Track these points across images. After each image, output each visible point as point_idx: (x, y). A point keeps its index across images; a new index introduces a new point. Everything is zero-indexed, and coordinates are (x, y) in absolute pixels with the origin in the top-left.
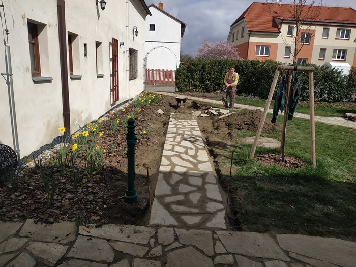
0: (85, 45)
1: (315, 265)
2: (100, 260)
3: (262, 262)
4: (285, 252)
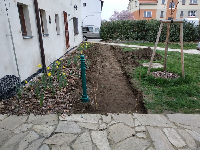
0: (49, 17)
1: (190, 129)
2: (73, 133)
3: (161, 129)
4: (173, 123)
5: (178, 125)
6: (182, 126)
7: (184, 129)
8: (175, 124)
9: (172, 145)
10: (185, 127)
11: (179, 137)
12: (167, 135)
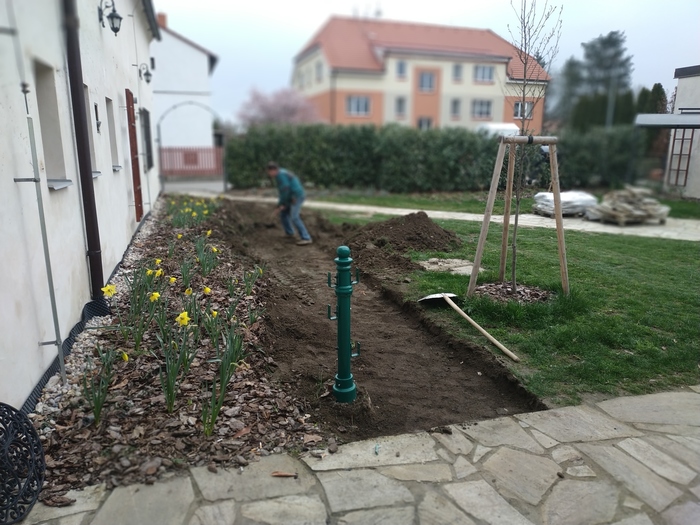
0: (96, 107)
1: (676, 432)
2: (392, 502)
3: (614, 446)
4: (627, 423)
5: (643, 426)
6: (652, 428)
7: (663, 434)
8: (633, 425)
9: (668, 480)
10: (662, 429)
11: (666, 458)
12: (639, 458)
